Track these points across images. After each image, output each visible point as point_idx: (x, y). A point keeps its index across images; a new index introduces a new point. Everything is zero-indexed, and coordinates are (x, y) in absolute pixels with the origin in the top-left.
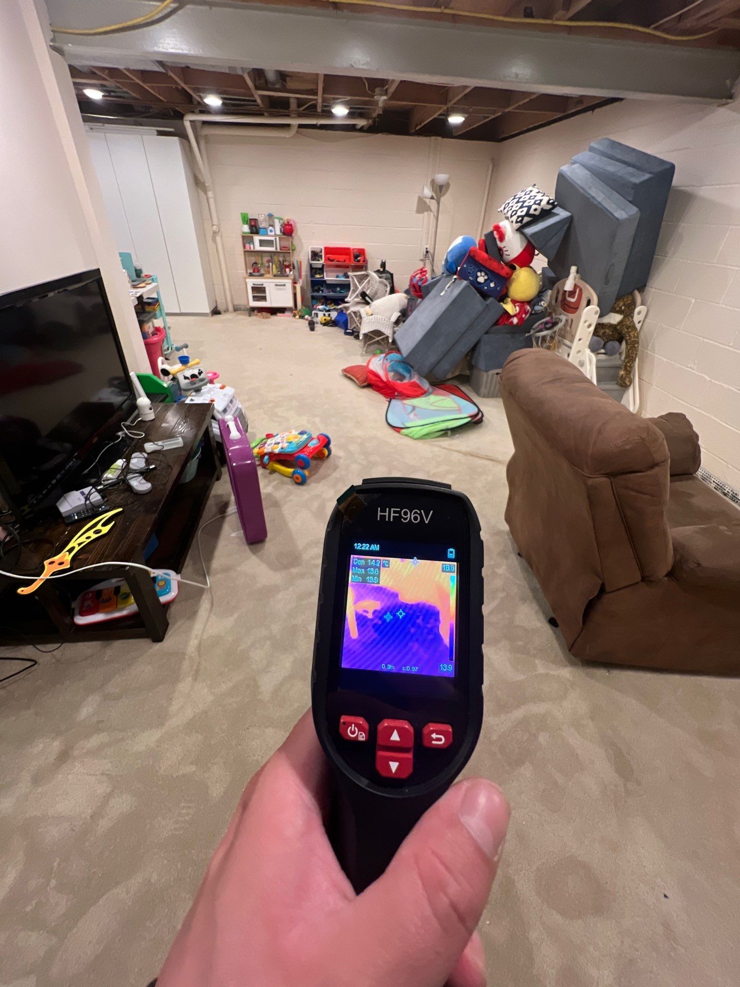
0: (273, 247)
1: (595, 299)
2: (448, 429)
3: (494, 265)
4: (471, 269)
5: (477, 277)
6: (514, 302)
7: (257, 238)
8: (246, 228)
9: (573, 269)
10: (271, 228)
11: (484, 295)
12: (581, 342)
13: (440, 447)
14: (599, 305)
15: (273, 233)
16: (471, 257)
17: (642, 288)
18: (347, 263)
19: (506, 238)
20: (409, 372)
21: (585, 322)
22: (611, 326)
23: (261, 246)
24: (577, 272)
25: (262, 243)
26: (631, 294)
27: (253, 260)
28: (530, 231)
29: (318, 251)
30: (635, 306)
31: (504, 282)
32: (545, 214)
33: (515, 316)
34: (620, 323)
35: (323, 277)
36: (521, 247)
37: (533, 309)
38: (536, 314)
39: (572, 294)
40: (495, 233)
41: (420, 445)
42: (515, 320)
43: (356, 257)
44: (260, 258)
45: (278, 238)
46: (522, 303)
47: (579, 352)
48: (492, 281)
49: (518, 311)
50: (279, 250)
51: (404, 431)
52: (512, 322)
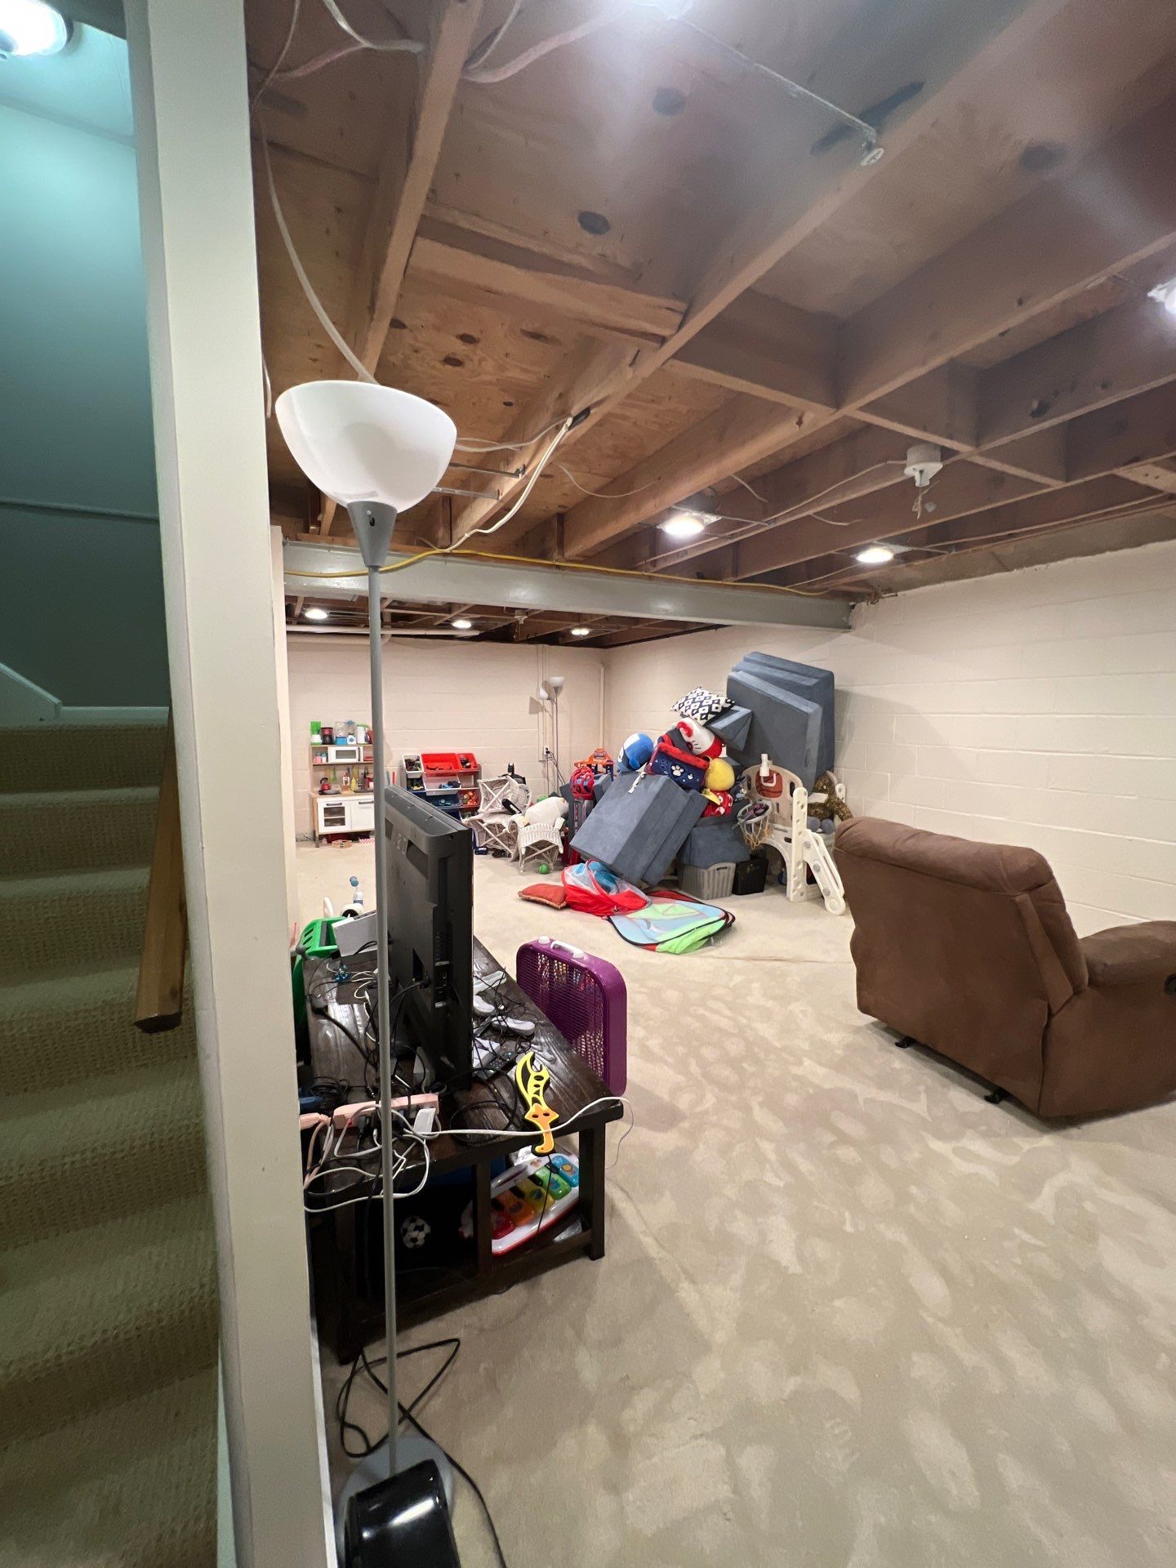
0: (355, 757)
1: (798, 781)
2: (709, 937)
3: (690, 759)
4: (664, 763)
5: (673, 771)
6: (715, 792)
7: (332, 750)
8: (317, 739)
9: (764, 757)
10: (350, 737)
11: (686, 787)
12: (799, 823)
13: (712, 957)
14: (804, 786)
15: (354, 743)
16: (663, 753)
17: (832, 769)
18: (454, 771)
19: (694, 733)
20: (613, 881)
21: (798, 803)
22: (820, 805)
23: (337, 758)
24: (769, 759)
25: (339, 754)
26: (825, 774)
27: (322, 775)
28: (719, 725)
29: (414, 759)
30: (834, 788)
31: (702, 772)
32: (726, 712)
33: (721, 805)
34: (828, 801)
35: (423, 789)
36: (711, 739)
37: (734, 797)
38: (739, 801)
39: (769, 779)
40: (681, 729)
41: (685, 958)
42: (722, 810)
43: (464, 763)
44: (332, 772)
45: (361, 748)
46: (723, 792)
47: (800, 833)
48: (689, 774)
49: (722, 801)
50: (362, 761)
51: (659, 947)
52: (719, 812)
